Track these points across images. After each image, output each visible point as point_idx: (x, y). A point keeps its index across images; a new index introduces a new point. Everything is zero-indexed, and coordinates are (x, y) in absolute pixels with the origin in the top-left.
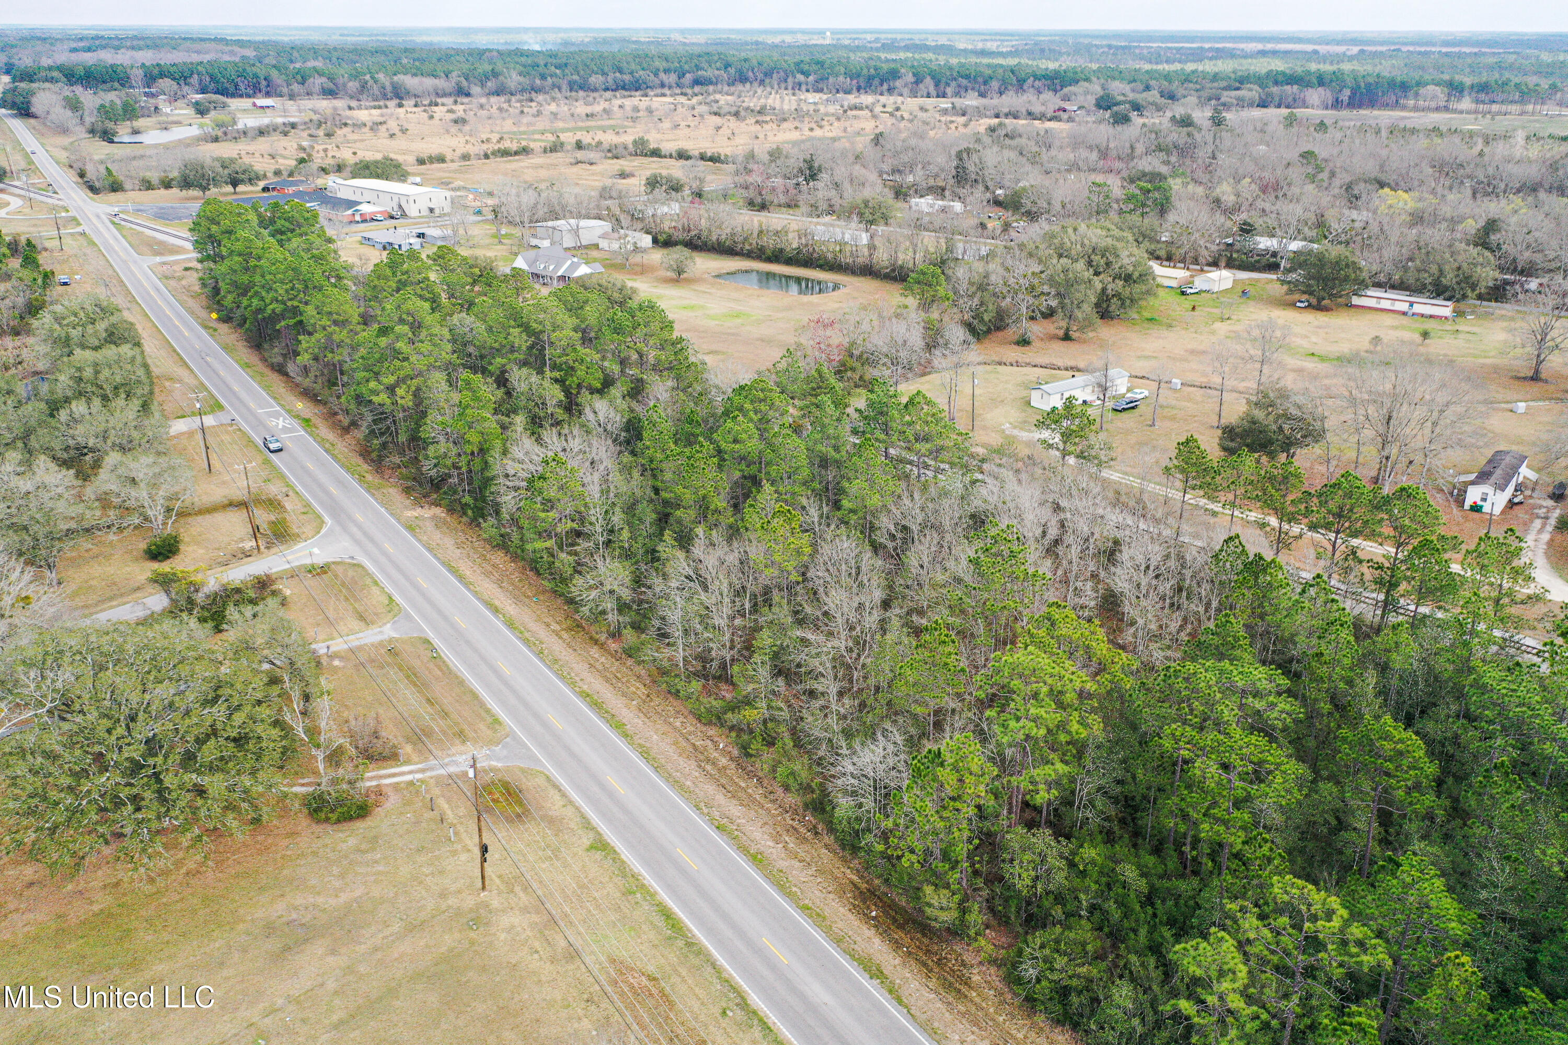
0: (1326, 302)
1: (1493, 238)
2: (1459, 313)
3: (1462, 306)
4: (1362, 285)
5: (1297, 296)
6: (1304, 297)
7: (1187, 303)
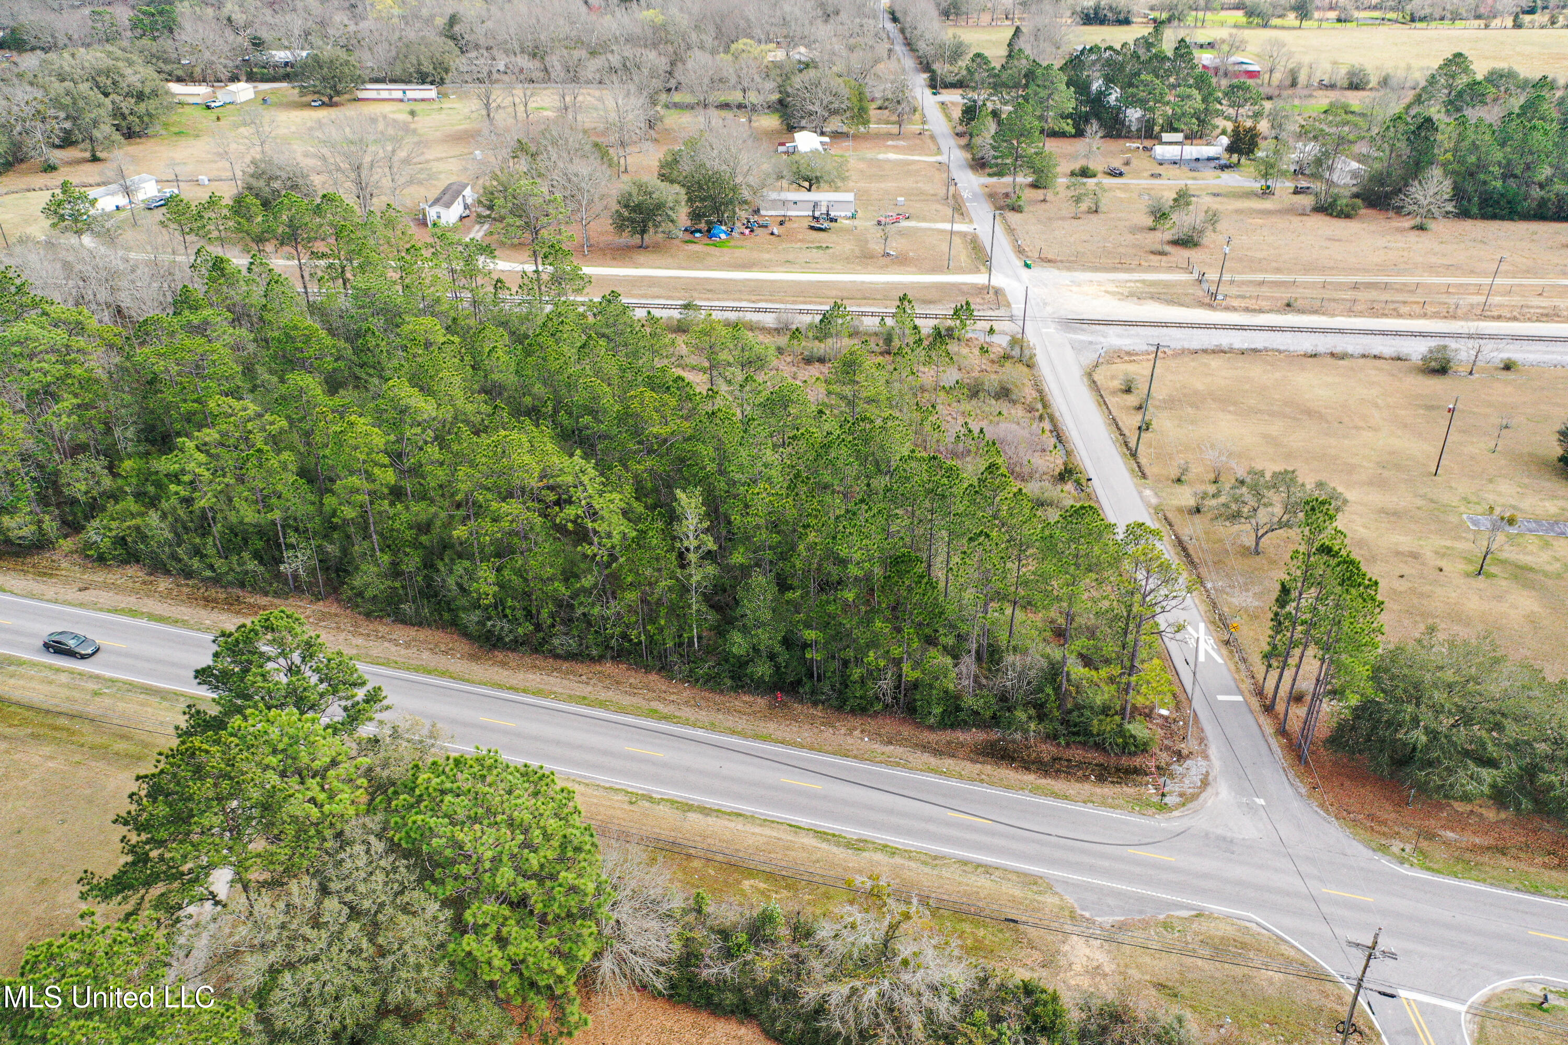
0: (335, 99)
1: (457, 28)
2: (442, 95)
3: (443, 89)
4: (360, 81)
5: (309, 98)
6: (316, 97)
7: (212, 115)
